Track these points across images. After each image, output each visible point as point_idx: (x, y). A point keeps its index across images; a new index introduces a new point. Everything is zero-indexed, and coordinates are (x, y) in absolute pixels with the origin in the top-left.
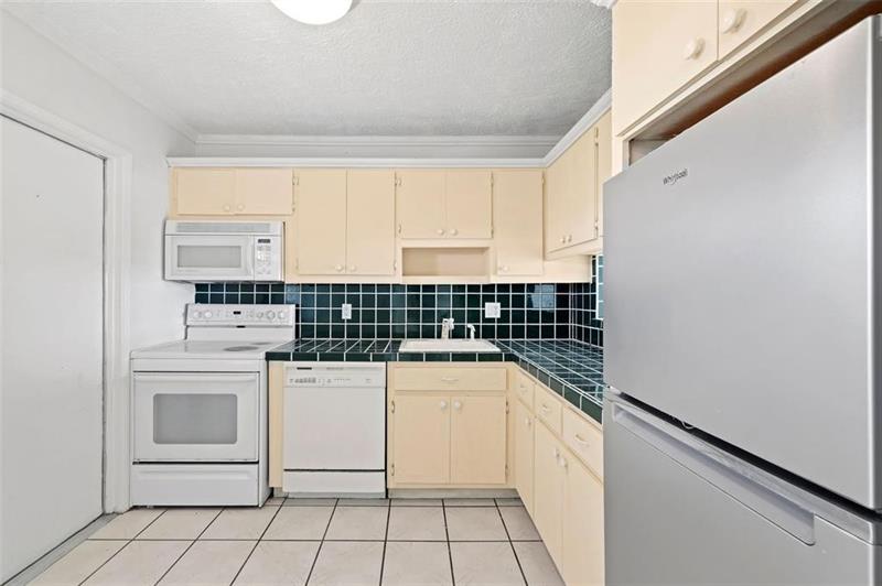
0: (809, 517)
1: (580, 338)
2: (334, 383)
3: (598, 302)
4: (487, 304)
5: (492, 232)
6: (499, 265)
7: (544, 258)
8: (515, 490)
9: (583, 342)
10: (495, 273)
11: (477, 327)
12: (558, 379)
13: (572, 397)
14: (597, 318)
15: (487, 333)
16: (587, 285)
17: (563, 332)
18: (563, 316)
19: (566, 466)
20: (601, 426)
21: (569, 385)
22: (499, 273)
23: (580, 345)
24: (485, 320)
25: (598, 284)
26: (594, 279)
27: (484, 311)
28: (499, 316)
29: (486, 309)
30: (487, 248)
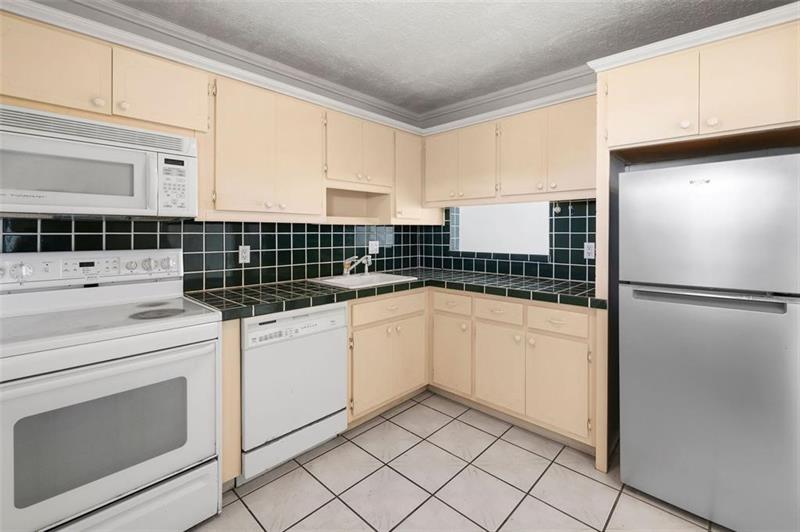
1: (429, 266)
2: (302, 332)
4: (370, 242)
5: (394, 182)
10: (395, 216)
25: (450, 226)
28: (377, 252)
29: (370, 246)
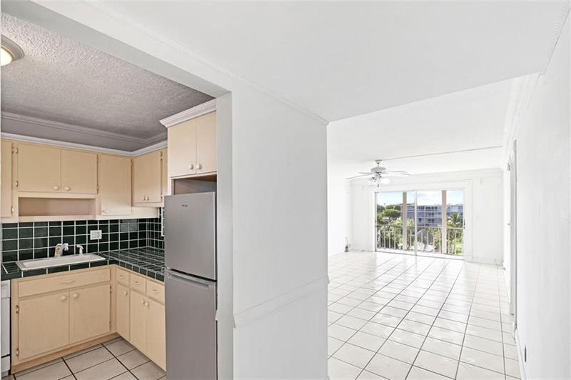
0: (207, 286)
1: (153, 246)
3: (162, 227)
4: (91, 231)
5: (98, 190)
6: (102, 209)
7: (132, 205)
8: (116, 333)
9: (155, 248)
10: (100, 214)
11: (84, 247)
12: (144, 268)
13: (151, 275)
14: (162, 235)
15: (92, 249)
16: (156, 219)
17: (143, 243)
18: (142, 235)
19: (148, 305)
20: (163, 283)
21: (150, 270)
22: (102, 213)
23: (153, 249)
24: (90, 241)
25: (162, 219)
26: (160, 216)
27: (89, 236)
28: (101, 238)
29: (91, 234)
30: (94, 199)
